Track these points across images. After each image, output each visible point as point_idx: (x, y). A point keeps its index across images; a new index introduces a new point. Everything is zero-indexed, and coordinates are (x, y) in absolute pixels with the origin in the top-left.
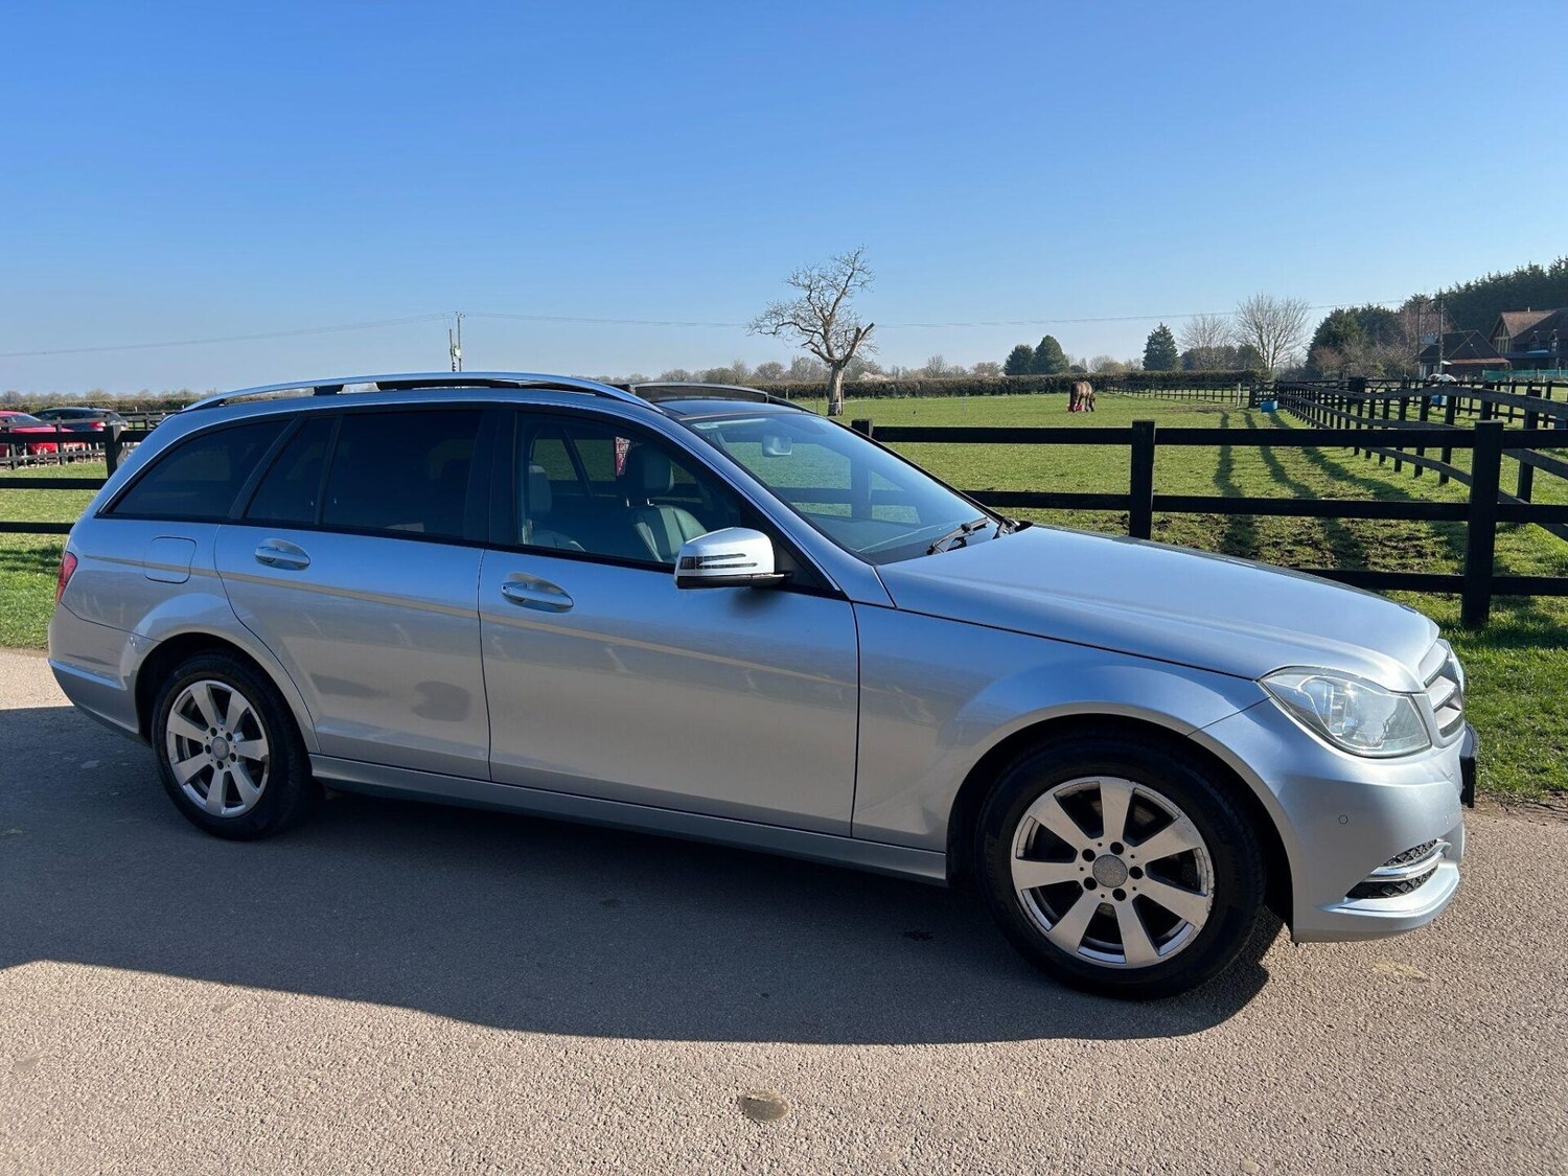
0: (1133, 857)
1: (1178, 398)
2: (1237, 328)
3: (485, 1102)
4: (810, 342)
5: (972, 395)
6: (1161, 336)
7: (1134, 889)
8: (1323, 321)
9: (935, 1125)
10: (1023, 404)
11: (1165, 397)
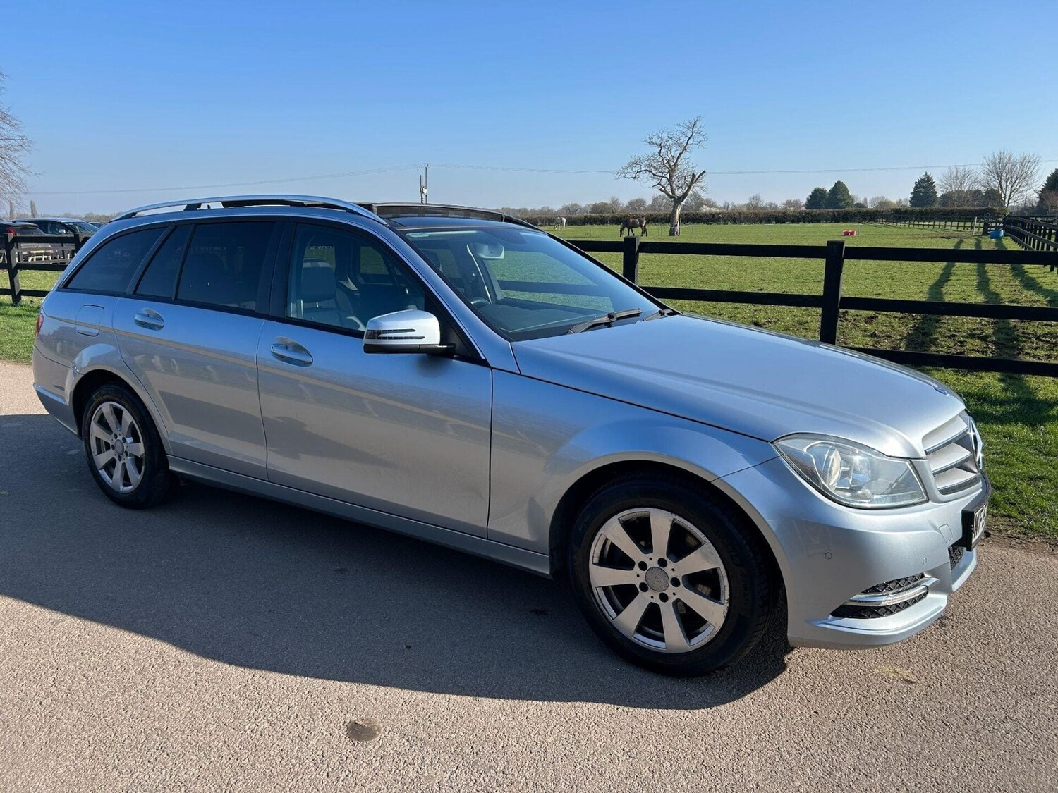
0: (673, 570)
1: (931, 227)
2: (982, 176)
3: (182, 707)
4: (659, 184)
5: (777, 222)
6: (925, 182)
7: (674, 594)
8: (1054, 171)
9: (476, 758)
10: (813, 229)
11: (921, 227)
